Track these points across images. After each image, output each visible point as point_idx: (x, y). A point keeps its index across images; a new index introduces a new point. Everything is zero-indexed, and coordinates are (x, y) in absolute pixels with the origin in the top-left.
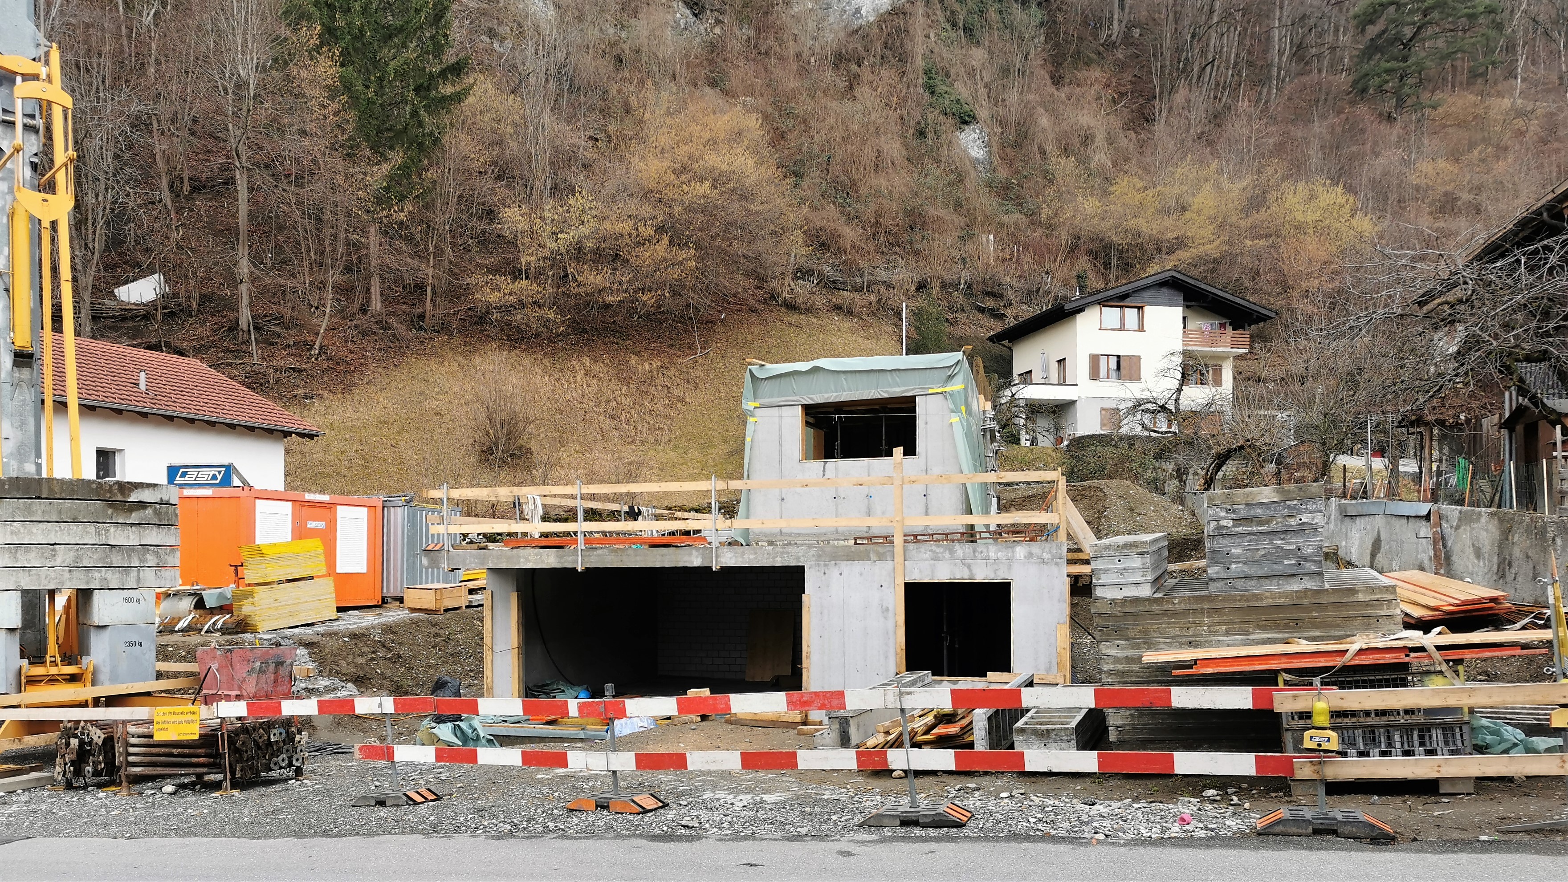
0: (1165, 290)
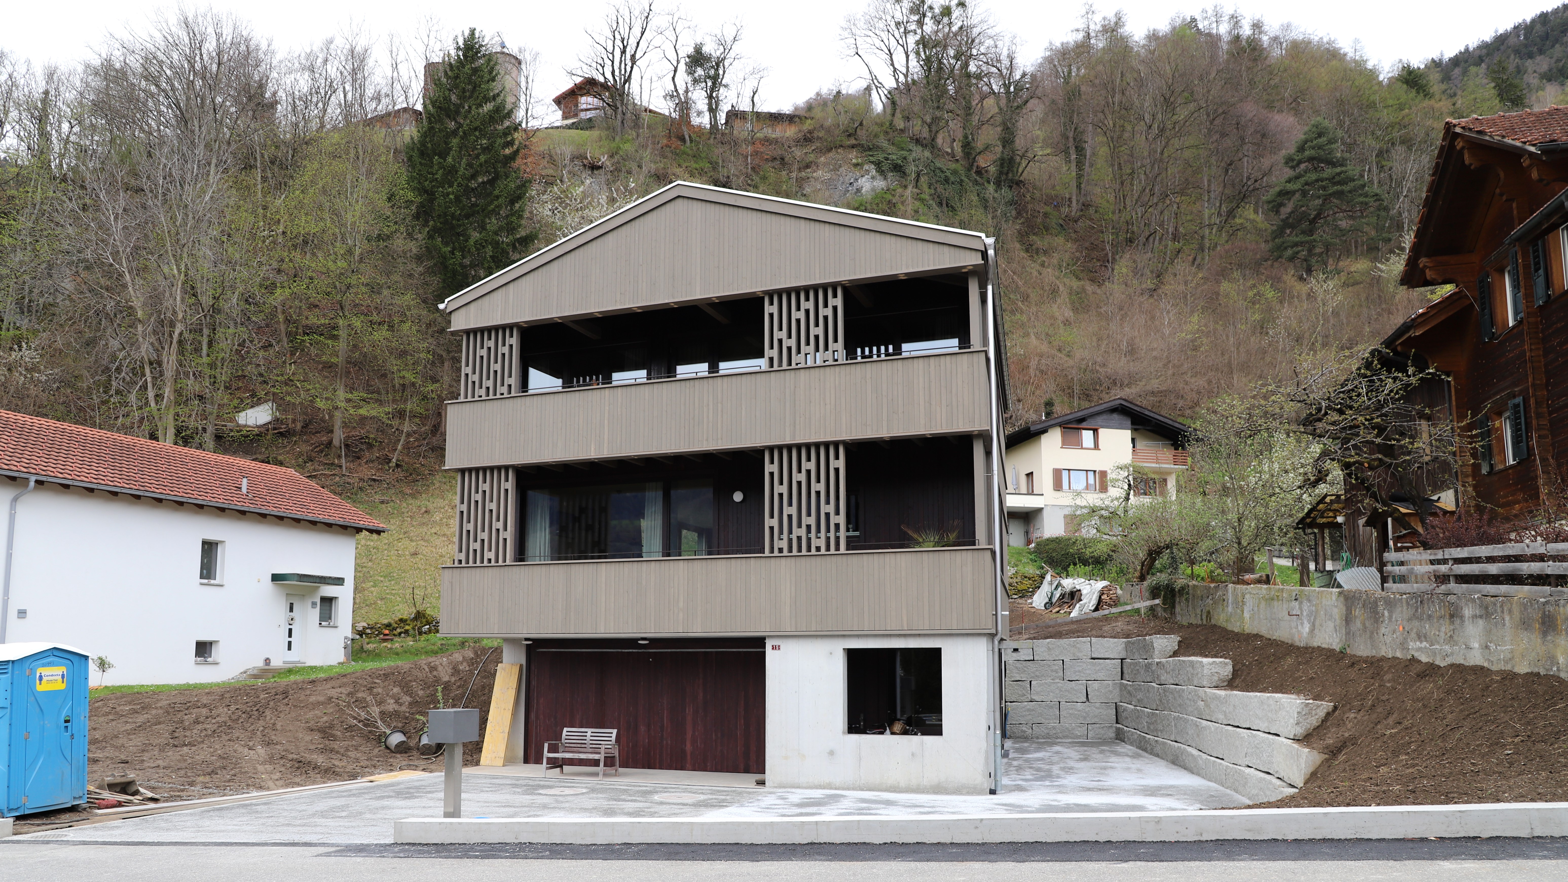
0: (1115, 416)
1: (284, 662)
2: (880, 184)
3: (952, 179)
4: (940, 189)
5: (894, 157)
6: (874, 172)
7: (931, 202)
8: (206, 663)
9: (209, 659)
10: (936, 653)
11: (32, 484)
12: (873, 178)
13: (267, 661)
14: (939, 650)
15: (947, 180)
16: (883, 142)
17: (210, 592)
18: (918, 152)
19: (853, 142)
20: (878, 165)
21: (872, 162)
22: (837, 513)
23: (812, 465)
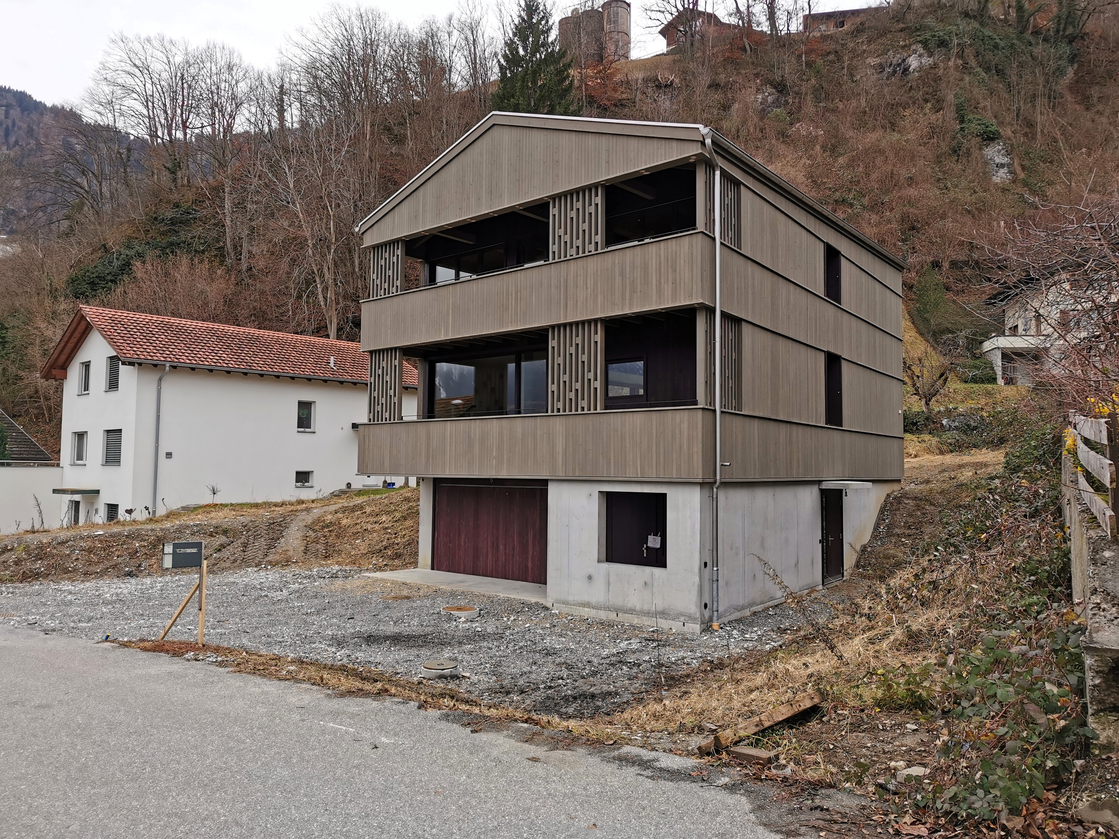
1: (364, 486)
2: (927, 61)
3: (1002, 44)
4: (989, 56)
5: (941, 34)
6: (921, 51)
7: (979, 69)
8: (303, 487)
9: (306, 484)
10: (663, 497)
11: (167, 368)
12: (920, 56)
13: (349, 485)
14: (664, 495)
15: (996, 46)
16: (930, 21)
17: (306, 438)
18: (964, 26)
19: (902, 25)
20: (925, 44)
21: (920, 42)
22: (596, 379)
23: (579, 340)
